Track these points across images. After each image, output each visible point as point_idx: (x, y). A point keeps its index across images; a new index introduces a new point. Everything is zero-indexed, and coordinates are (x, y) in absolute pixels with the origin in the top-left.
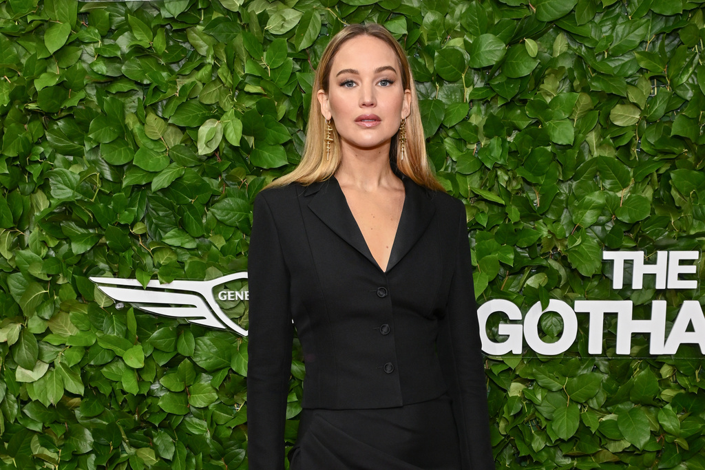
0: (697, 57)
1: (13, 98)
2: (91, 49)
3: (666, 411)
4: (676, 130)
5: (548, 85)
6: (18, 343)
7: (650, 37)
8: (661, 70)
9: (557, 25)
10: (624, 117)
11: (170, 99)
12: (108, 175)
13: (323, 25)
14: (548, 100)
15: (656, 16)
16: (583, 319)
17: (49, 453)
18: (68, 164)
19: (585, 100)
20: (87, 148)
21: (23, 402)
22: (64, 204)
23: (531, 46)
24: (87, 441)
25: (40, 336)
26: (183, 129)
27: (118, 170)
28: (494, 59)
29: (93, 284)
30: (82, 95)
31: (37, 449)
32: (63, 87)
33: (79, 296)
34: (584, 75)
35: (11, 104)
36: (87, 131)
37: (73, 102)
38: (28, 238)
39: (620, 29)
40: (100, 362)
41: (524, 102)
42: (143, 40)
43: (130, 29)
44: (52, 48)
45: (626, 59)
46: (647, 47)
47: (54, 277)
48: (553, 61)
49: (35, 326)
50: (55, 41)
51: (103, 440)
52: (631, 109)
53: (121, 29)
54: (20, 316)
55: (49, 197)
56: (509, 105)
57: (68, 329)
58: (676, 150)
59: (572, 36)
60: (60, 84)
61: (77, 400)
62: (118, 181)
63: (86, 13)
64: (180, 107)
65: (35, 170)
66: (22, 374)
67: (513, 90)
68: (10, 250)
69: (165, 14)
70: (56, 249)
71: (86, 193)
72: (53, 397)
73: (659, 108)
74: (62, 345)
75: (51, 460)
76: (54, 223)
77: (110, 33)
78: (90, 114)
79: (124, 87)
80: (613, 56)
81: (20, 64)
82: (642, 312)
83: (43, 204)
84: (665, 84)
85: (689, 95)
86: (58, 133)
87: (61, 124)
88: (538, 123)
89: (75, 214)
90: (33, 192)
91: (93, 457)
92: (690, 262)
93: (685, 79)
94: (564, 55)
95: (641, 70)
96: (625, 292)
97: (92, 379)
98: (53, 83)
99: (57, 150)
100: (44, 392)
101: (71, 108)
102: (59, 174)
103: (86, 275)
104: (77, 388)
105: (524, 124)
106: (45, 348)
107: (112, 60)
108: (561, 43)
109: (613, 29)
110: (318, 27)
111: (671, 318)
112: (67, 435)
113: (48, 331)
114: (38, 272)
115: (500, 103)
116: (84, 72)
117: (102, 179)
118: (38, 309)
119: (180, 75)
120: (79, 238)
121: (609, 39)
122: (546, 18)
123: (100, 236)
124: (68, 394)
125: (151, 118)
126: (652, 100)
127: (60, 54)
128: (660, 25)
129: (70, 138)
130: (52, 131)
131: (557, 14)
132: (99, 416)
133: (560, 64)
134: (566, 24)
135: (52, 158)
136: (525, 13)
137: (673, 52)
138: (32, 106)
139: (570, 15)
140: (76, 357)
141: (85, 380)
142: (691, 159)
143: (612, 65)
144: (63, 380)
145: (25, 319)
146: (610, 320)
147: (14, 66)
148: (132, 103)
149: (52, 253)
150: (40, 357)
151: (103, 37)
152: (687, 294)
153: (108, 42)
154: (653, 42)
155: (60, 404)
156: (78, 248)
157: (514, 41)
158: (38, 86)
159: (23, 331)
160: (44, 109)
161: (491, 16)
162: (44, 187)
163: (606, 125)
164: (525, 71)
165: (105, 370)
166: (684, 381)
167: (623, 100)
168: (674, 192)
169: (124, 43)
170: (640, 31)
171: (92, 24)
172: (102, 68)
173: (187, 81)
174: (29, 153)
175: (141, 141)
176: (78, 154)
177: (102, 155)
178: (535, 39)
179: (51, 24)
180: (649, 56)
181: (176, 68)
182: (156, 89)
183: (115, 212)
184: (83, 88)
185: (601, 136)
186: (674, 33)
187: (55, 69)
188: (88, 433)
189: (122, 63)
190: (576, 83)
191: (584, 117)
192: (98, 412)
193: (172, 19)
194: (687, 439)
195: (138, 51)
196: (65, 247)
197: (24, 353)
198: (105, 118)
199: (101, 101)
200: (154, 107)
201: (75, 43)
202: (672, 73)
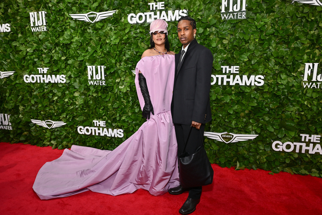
0: (239, 31)
1: (120, 41)
2: (133, 32)
3: (233, 96)
4: (235, 44)
5: (211, 36)
6: (120, 82)
7: (230, 28)
8: (232, 33)
9: (213, 26)
10: (225, 42)
11: (146, 40)
12: (135, 53)
13: (172, 27)
14: (211, 39)
15: (232, 24)
16: (217, 78)
17: (124, 101)
18: (129, 51)
19: (218, 39)
20: (131, 49)
21: (120, 92)
22: (127, 58)
23: (208, 29)
24: (130, 99)
25: (123, 81)
26: (147, 45)
27: (137, 52)
28: (201, 32)
29: (132, 72)
30: (131, 40)
31: (122, 100)
32: (128, 39)
33: (130, 74)
34: (218, 34)
35: (120, 42)
36: (131, 46)
37: (129, 41)
38: (122, 64)
39: (225, 26)
40: (133, 85)
41: (207, 39)
42: (141, 30)
43: (139, 29)
44: (126, 32)
45: (226, 31)
46: (230, 29)
47: (126, 71)
48: (212, 32)
49: (122, 79)
50: (127, 31)
51: (133, 99)
52: (227, 40)
53: (138, 28)
54: (120, 78)
55: (125, 57)
56: (204, 40)
57: (128, 79)
58: (235, 48)
59: (216, 28)
60: (127, 38)
61: (129, 92)
62: (137, 54)
63: (132, 26)
64: (147, 41)
65: (123, 53)
66: (120, 87)
67: (205, 37)
68: (119, 66)
69: (145, 26)
70: (126, 66)
71: (132, 56)
72: (125, 91)
73: (232, 40)
74: (127, 82)
75: (125, 102)
76: (126, 61)
77: (136, 29)
78: (132, 43)
79: (138, 38)
80: (223, 31)
81: (121, 35)
82: (228, 77)
83: (124, 58)
84: (233, 36)
85: (238, 37)
86: (127, 46)
87: (127, 45)
88: (209, 43)
89: (129, 60)
90: (123, 56)
91: (131, 102)
92: (238, 68)
93: (237, 35)
94: (214, 31)
95: (229, 33)
96: (225, 74)
97: (132, 88)
98: (126, 38)
99: (127, 49)
100: (123, 90)
101: (129, 42)
102: (127, 53)
103: (131, 70)
104: (129, 89)
105: (206, 43)
106: (124, 83)
107: (136, 34)
108: (214, 29)
109: (224, 26)
110: (171, 27)
111: (234, 78)
112: (127, 98)
113: (125, 80)
114: (123, 70)
115: (202, 40)
116: (131, 36)
117: (134, 54)
118: (123, 76)
119: (147, 36)
120: (130, 64)
121: (223, 28)
122: (211, 24)
123: (133, 64)
124: (127, 91)
125: (142, 43)
126: (231, 39)
127: (128, 33)
128: (232, 25)
129: (129, 47)
130: (126, 46)
131: (213, 24)
132: (133, 95)
133: (214, 32)
134: (215, 26)
135: (126, 50)
136: (208, 24)
137: (235, 30)
138: (123, 42)
139: (215, 24)
140: (129, 84)
141: (130, 88)
142: (238, 49)
143: (223, 32)
144: (127, 88)
145: (121, 78)
146: (222, 79)
147: (120, 35)
148: (139, 41)
149: (126, 67)
150: (123, 84)
151: (135, 30)
152: (237, 74)
153: (136, 31)
154: (231, 28)
155: (126, 93)
156: (130, 66)
157: (205, 29)
158: (124, 38)
159: (121, 80)
160: (125, 42)
161: (201, 24)
162: (125, 55)
163: (222, 43)
164: (207, 34)
165: (134, 87)
166: (237, 90)
167: (225, 39)
168: (234, 55)
169: (138, 31)
170: (229, 26)
171: (133, 28)
172: (134, 35)
173: (149, 37)
174: (122, 50)
175: (141, 47)
176: (130, 50)
177: (134, 50)
178: (209, 28)
179: (126, 28)
180: (230, 31)
181: (147, 35)
182: (143, 39)
183: (136, 60)
184: (131, 39)
185: (221, 45)
186: (234, 27)
187: (127, 36)
188: (131, 97)
189: (138, 34)
190: (217, 36)
191: (218, 42)
192: (132, 94)
193: (146, 27)
194: (237, 101)
195: (141, 32)
196: (128, 66)
197: (121, 83)
198: (135, 44)
199: (134, 41)
200: (143, 42)
201: (130, 31)
202: (235, 34)
